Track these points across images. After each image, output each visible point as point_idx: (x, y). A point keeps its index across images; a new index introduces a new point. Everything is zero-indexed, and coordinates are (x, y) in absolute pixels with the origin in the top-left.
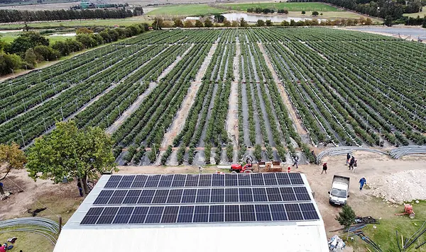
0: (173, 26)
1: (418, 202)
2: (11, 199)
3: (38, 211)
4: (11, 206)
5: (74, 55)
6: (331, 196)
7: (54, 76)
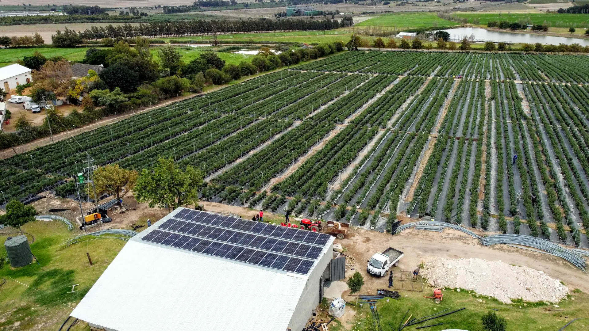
0: (372, 46)
1: (459, 290)
2: (125, 214)
3: (137, 227)
4: (123, 219)
5: (245, 80)
6: (368, 265)
7: (212, 103)
